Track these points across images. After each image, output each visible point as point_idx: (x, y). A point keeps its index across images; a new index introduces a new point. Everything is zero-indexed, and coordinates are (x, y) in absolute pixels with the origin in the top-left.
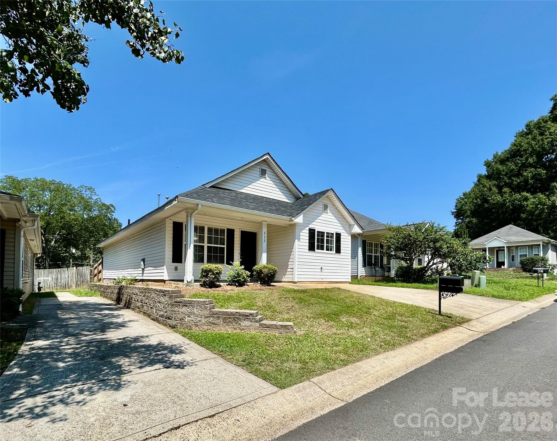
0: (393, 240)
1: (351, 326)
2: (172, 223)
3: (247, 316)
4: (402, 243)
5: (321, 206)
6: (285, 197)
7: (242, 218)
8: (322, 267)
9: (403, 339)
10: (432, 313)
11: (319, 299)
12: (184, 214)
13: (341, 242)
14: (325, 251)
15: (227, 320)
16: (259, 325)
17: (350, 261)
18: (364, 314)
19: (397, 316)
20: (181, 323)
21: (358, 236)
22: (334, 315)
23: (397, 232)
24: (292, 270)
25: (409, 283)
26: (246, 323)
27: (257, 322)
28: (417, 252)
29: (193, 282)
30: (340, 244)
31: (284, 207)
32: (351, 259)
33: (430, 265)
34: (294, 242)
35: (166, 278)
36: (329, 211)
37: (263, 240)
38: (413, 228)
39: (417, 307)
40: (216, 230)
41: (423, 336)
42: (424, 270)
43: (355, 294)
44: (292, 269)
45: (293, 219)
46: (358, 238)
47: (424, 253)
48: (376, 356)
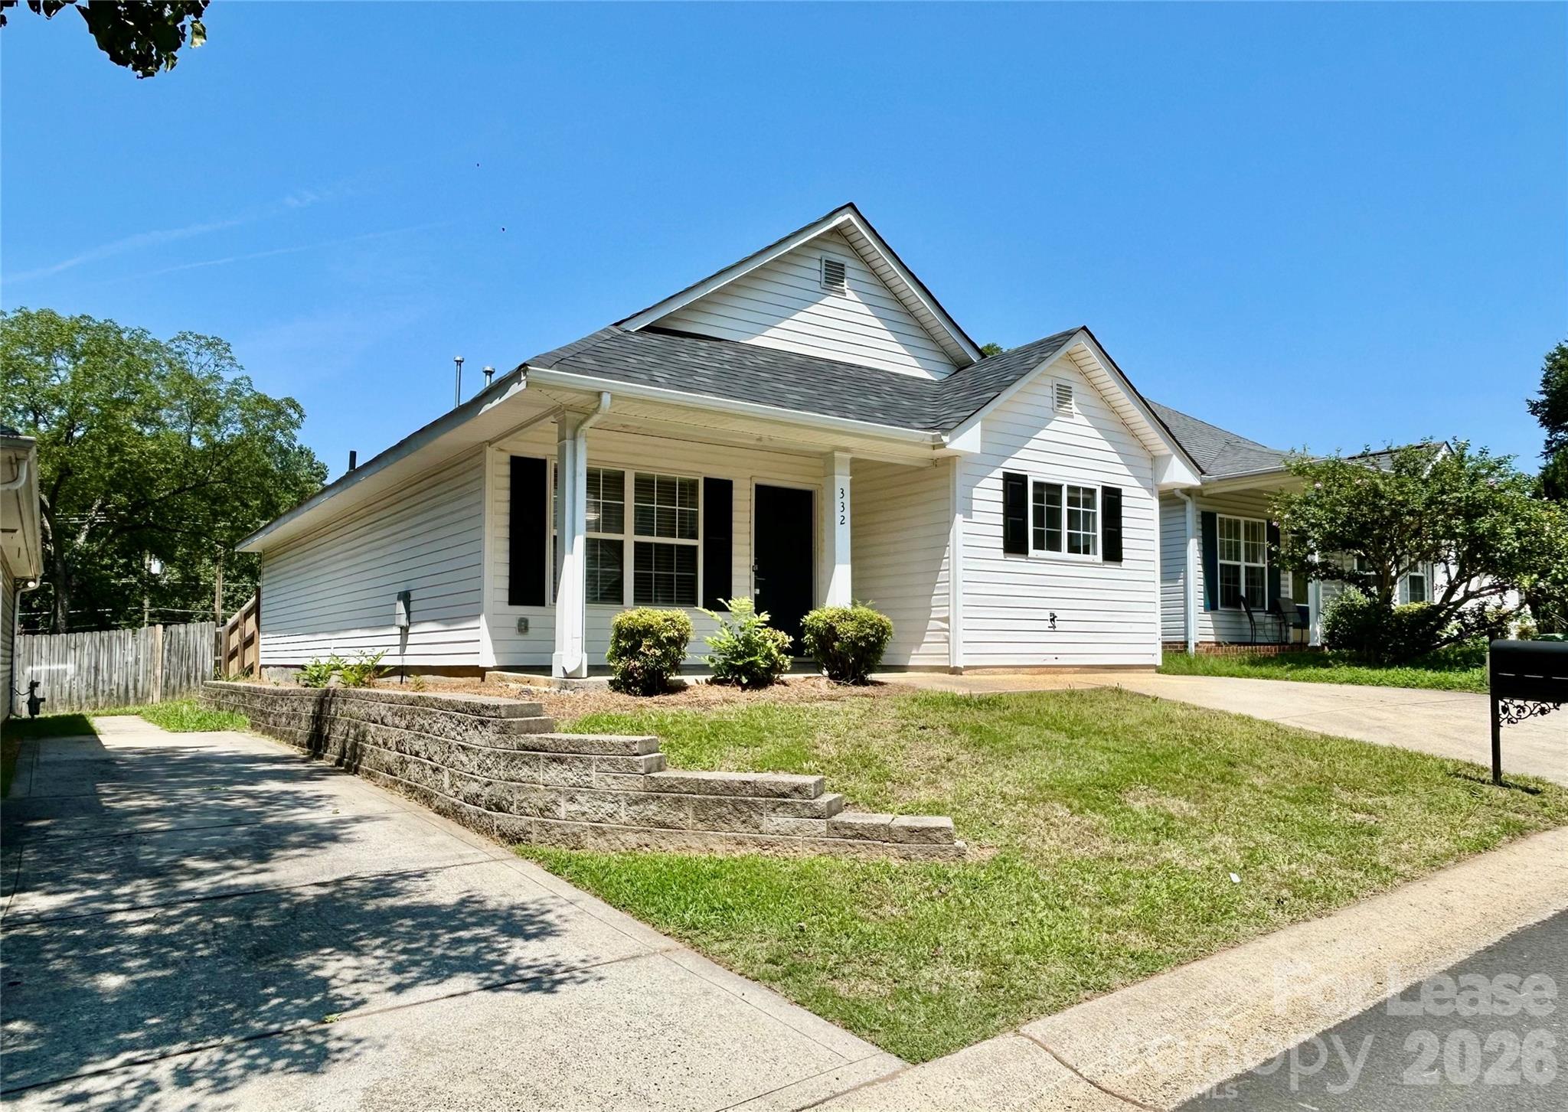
0: (1313, 509)
1: (1166, 829)
2: (508, 459)
3: (784, 795)
4: (1350, 519)
5: (1048, 392)
6: (913, 362)
7: (760, 439)
8: (1056, 613)
9: (1362, 874)
10: (1466, 777)
11: (1047, 732)
12: (550, 428)
13: (1124, 522)
14: (1064, 554)
15: (711, 812)
16: (828, 828)
17: (1159, 591)
18: (1214, 785)
19: (1337, 789)
20: (542, 825)
21: (1184, 497)
22: (1105, 787)
23: (1327, 479)
24: (946, 626)
25: (1380, 668)
26: (780, 820)
27: (819, 818)
28: (1404, 553)
29: (585, 674)
30: (1119, 528)
31: (911, 396)
32: (1163, 580)
33: (1455, 598)
34: (949, 523)
35: (487, 658)
36: (1075, 409)
37: (838, 519)
38: (1386, 466)
39: (1410, 756)
40: (667, 487)
41: (1436, 863)
42: (1434, 617)
43: (1179, 712)
44: (946, 620)
45: (945, 439)
46: (1184, 503)
47: (1432, 556)
48: (1263, 939)
